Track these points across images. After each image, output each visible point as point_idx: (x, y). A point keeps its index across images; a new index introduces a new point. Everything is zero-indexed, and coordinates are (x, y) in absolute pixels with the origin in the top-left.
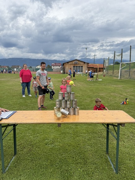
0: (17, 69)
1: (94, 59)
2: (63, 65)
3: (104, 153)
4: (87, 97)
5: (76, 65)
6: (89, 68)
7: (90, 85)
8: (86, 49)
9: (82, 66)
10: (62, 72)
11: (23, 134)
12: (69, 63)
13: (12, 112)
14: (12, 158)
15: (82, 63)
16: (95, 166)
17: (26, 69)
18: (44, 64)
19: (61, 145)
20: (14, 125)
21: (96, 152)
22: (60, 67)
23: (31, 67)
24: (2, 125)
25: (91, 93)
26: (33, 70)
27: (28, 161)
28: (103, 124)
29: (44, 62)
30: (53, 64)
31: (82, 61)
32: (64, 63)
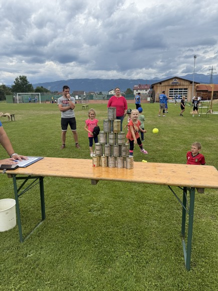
0: (79, 97)
1: (212, 75)
2: (152, 87)
3: (178, 235)
5: (175, 87)
6: (198, 92)
7: (193, 123)
8: (195, 57)
9: (187, 89)
10: (149, 99)
12: (163, 84)
14: (39, 223)
15: (187, 83)
17: (118, 95)
18: (67, 88)
20: (41, 178)
22: (148, 91)
23: (101, 93)
26: (104, 97)
29: (67, 86)
30: (135, 86)
31: (187, 80)
32: (154, 84)
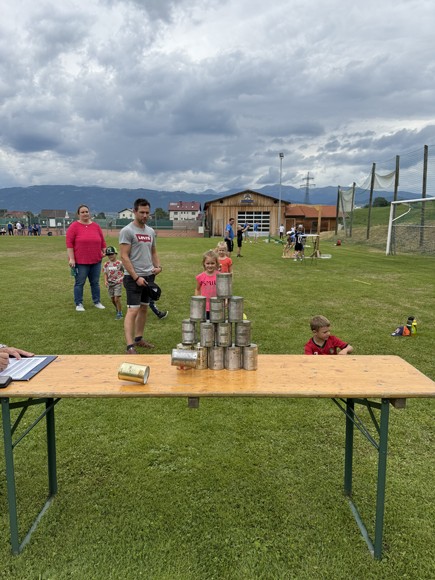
0: (57, 223)
1: (307, 189)
2: (206, 207)
3: (338, 494)
4: (282, 312)
5: (247, 209)
6: (290, 219)
7: (293, 274)
8: (281, 156)
9: (268, 213)
10: (201, 230)
11: (78, 430)
12: (226, 203)
13: (44, 359)
14: (43, 505)
15: (268, 203)
16: (307, 533)
17: (86, 221)
18: (145, 205)
19: (199, 466)
20: (50, 401)
21: (312, 489)
22: (197, 214)
23: (102, 214)
24: (11, 401)
25: (296, 300)
26: (110, 224)
27: (92, 516)
28: (334, 399)
29: (144, 200)
30: (172, 204)
31: (268, 197)
32: (210, 203)
